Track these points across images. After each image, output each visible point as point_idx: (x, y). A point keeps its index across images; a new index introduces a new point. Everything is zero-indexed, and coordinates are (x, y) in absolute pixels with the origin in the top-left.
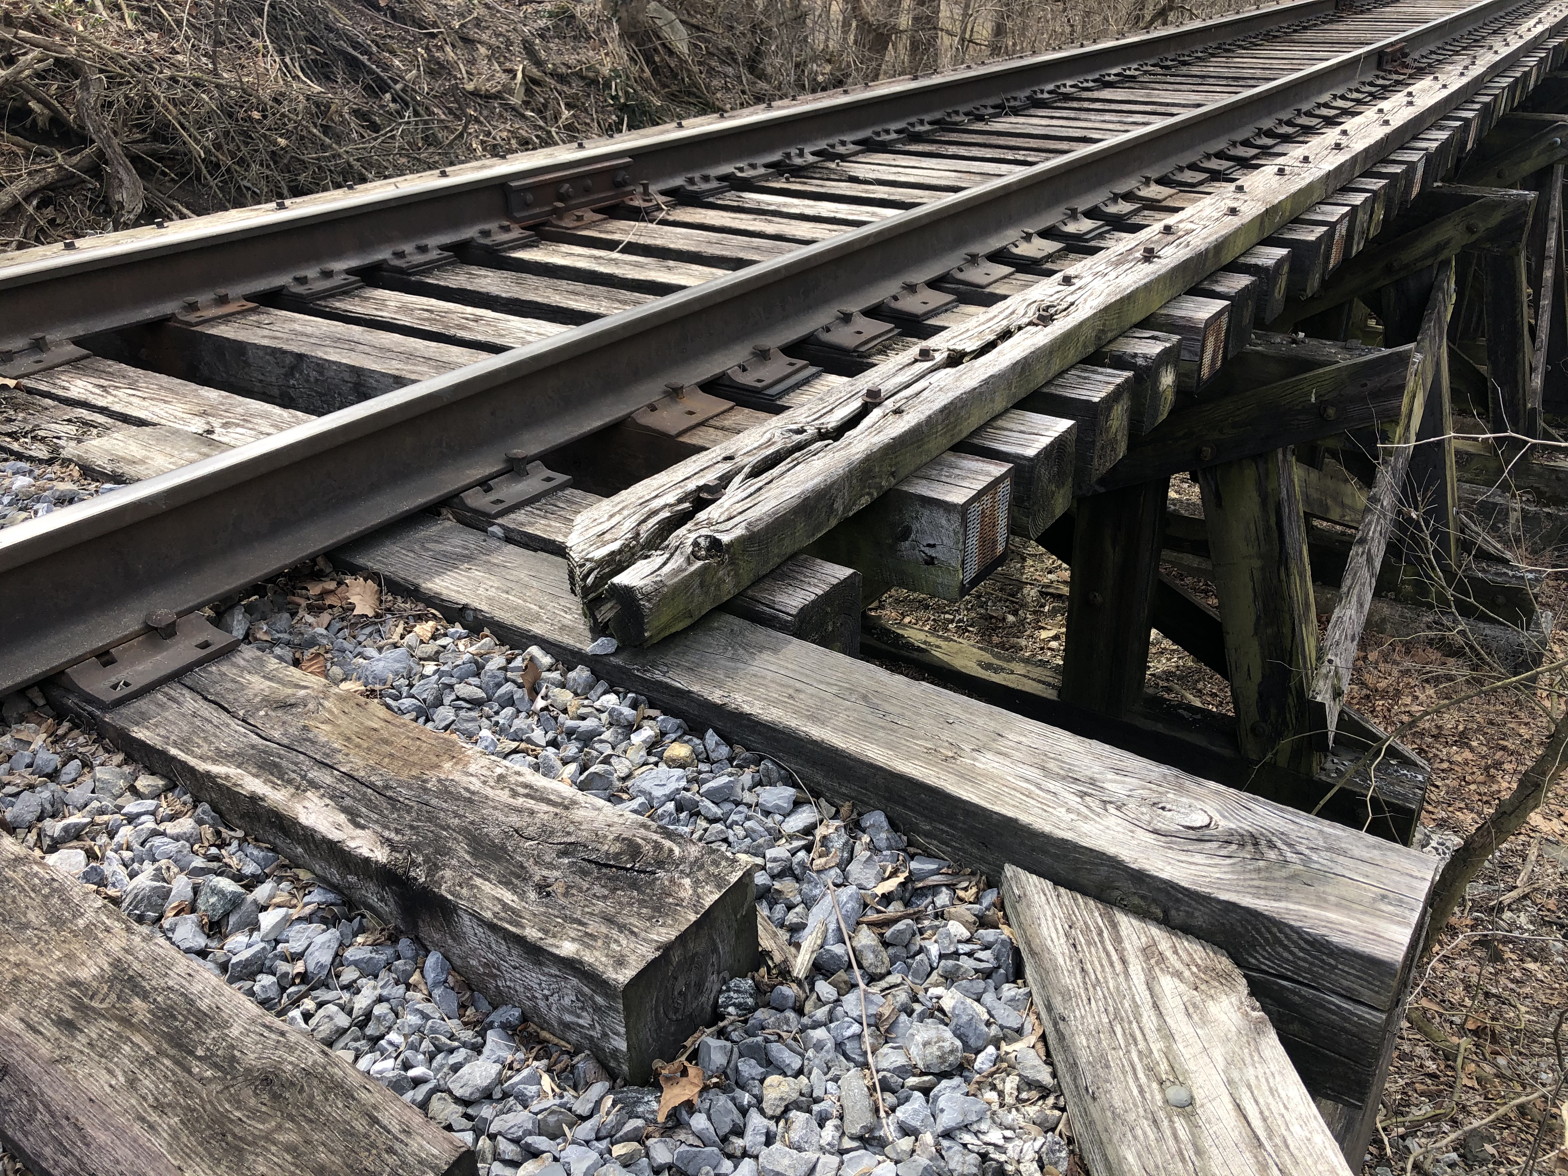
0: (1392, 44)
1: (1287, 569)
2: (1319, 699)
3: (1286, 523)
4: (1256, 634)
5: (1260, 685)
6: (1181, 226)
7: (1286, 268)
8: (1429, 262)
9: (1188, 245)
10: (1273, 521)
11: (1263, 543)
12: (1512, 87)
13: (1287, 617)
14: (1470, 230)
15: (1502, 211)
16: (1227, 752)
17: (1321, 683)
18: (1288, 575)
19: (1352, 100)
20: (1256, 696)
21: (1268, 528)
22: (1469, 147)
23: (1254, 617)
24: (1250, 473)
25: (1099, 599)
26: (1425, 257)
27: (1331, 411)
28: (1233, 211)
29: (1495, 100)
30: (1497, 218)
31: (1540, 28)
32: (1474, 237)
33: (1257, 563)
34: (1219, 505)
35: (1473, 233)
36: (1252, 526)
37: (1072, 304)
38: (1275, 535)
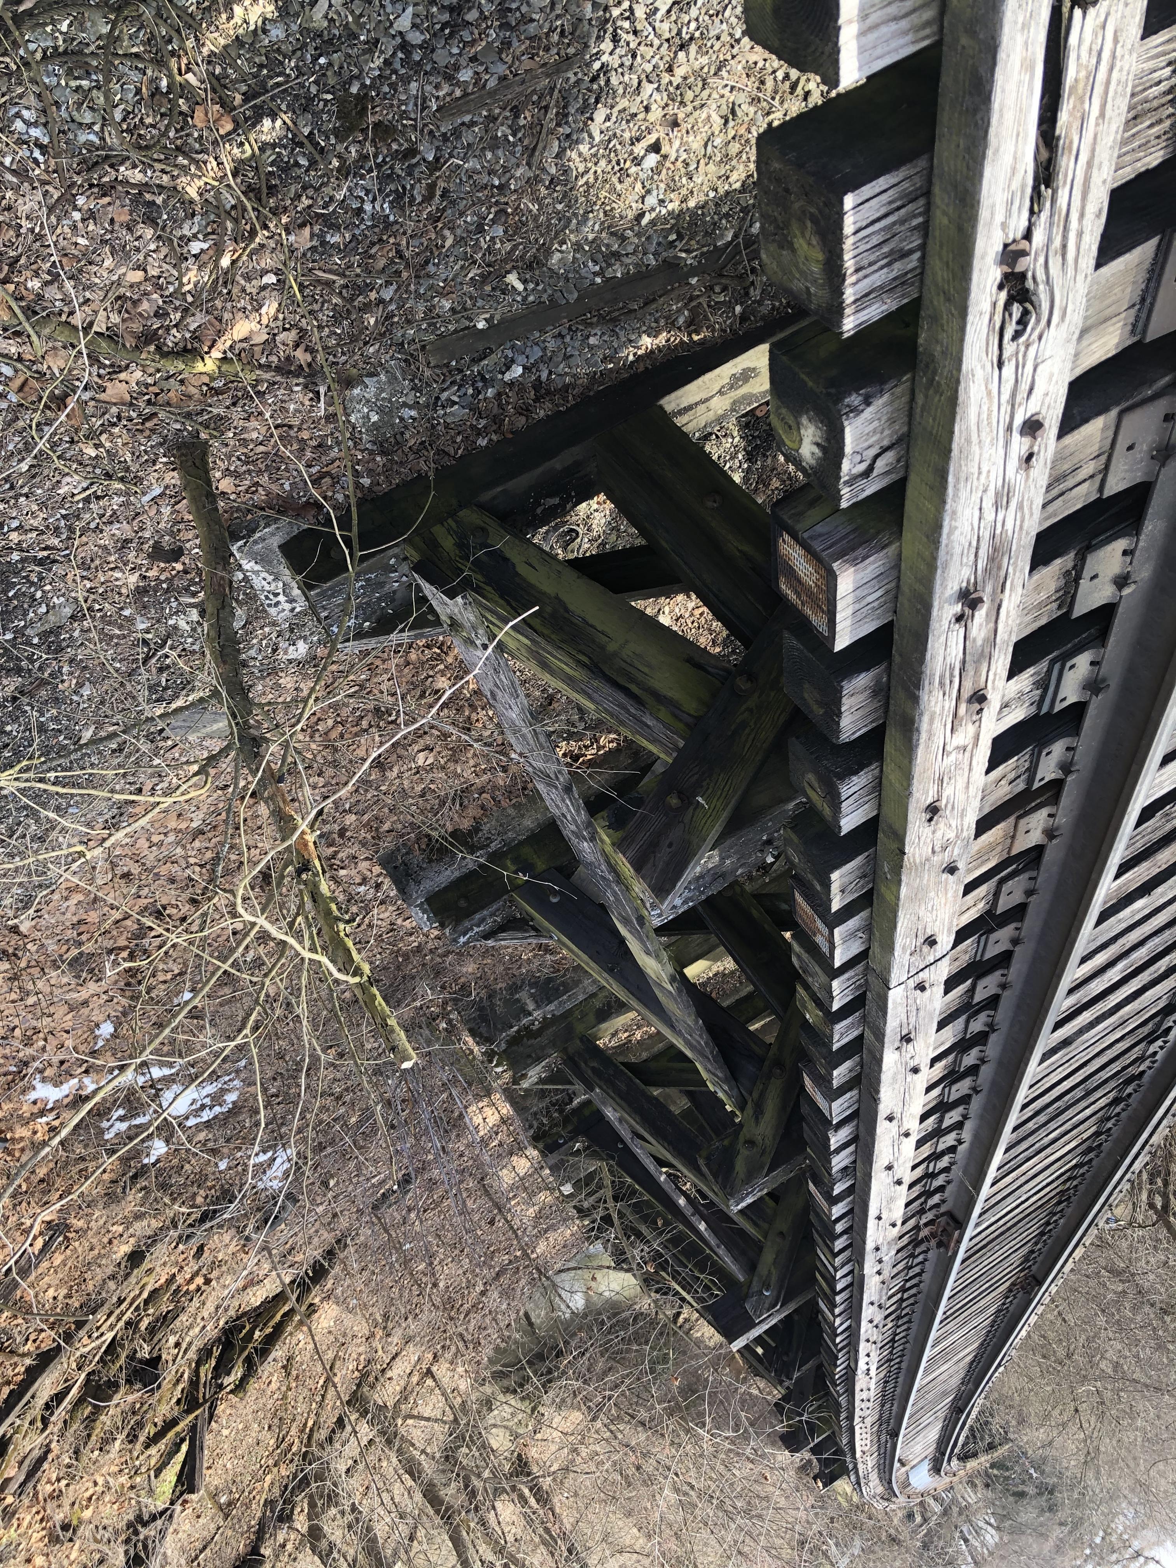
0: (959, 1241)
1: (584, 665)
2: (459, 599)
3: (621, 698)
4: (557, 597)
5: (514, 565)
6: (971, 729)
7: (827, 811)
8: (755, 1095)
9: (942, 684)
10: (634, 688)
11: (624, 665)
12: (831, 1281)
13: (546, 632)
14: (751, 1143)
15: (742, 1175)
16: (486, 496)
17: (472, 618)
18: (578, 662)
19: (943, 1153)
20: (508, 555)
21: (632, 680)
22: (811, 1186)
23: (571, 607)
24: (691, 706)
25: (710, 504)
26: (762, 1095)
27: (674, 801)
28: (933, 810)
29: (831, 1250)
30: (740, 1166)
31: (862, 1366)
32: (741, 1139)
33: (612, 647)
34: (690, 660)
35: (746, 1142)
36: (646, 670)
37: (1000, 364)
38: (622, 681)
